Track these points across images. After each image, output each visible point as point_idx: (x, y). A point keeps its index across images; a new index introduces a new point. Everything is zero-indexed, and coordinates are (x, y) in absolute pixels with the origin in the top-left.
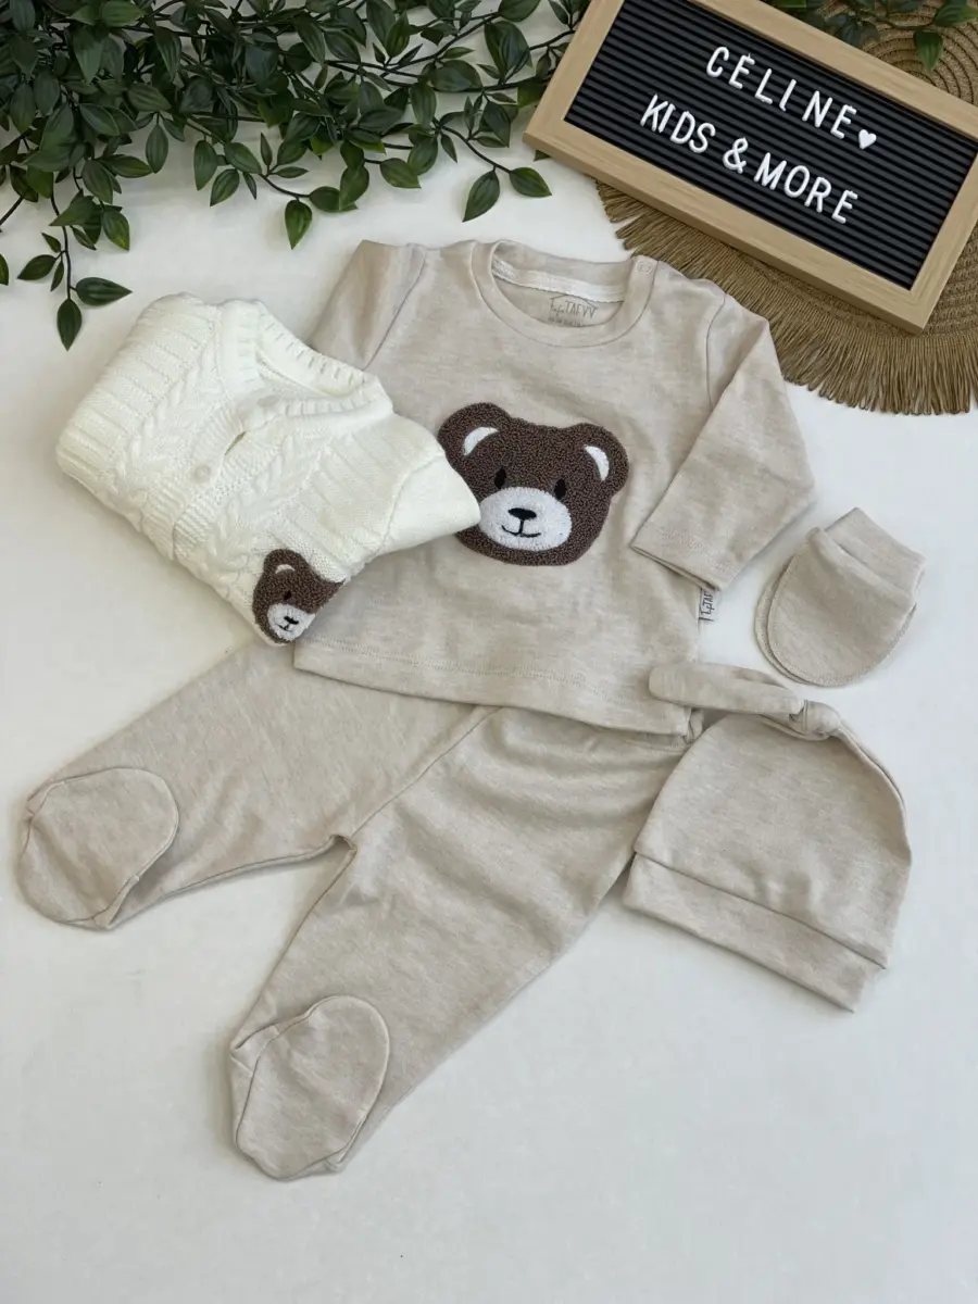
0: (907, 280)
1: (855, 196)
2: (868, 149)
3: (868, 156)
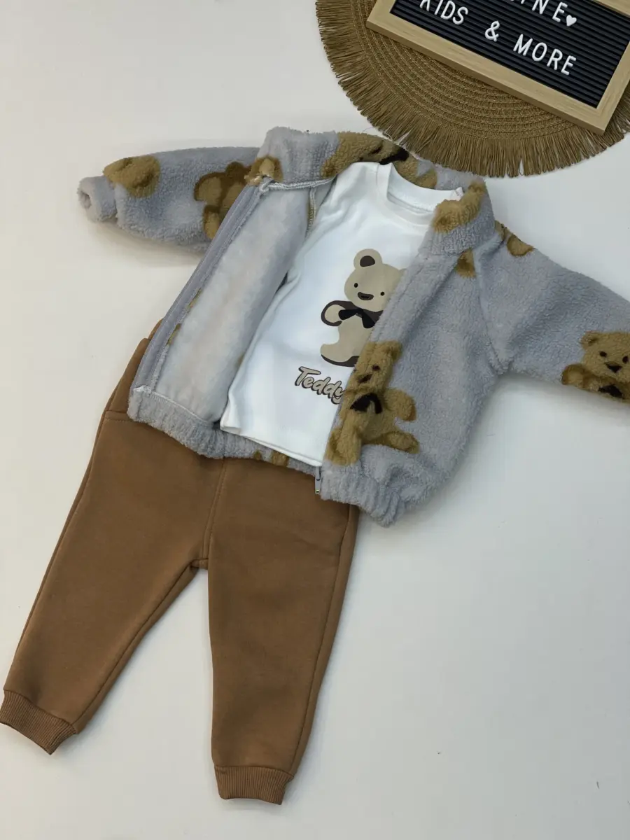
0: (595, 103)
1: (574, 59)
2: (571, 27)
3: (573, 31)
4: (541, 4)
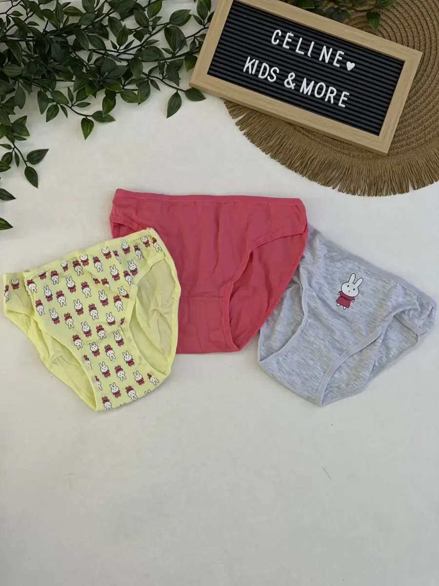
0: (377, 131)
1: (348, 94)
2: (351, 71)
3: (352, 74)
4: (325, 54)
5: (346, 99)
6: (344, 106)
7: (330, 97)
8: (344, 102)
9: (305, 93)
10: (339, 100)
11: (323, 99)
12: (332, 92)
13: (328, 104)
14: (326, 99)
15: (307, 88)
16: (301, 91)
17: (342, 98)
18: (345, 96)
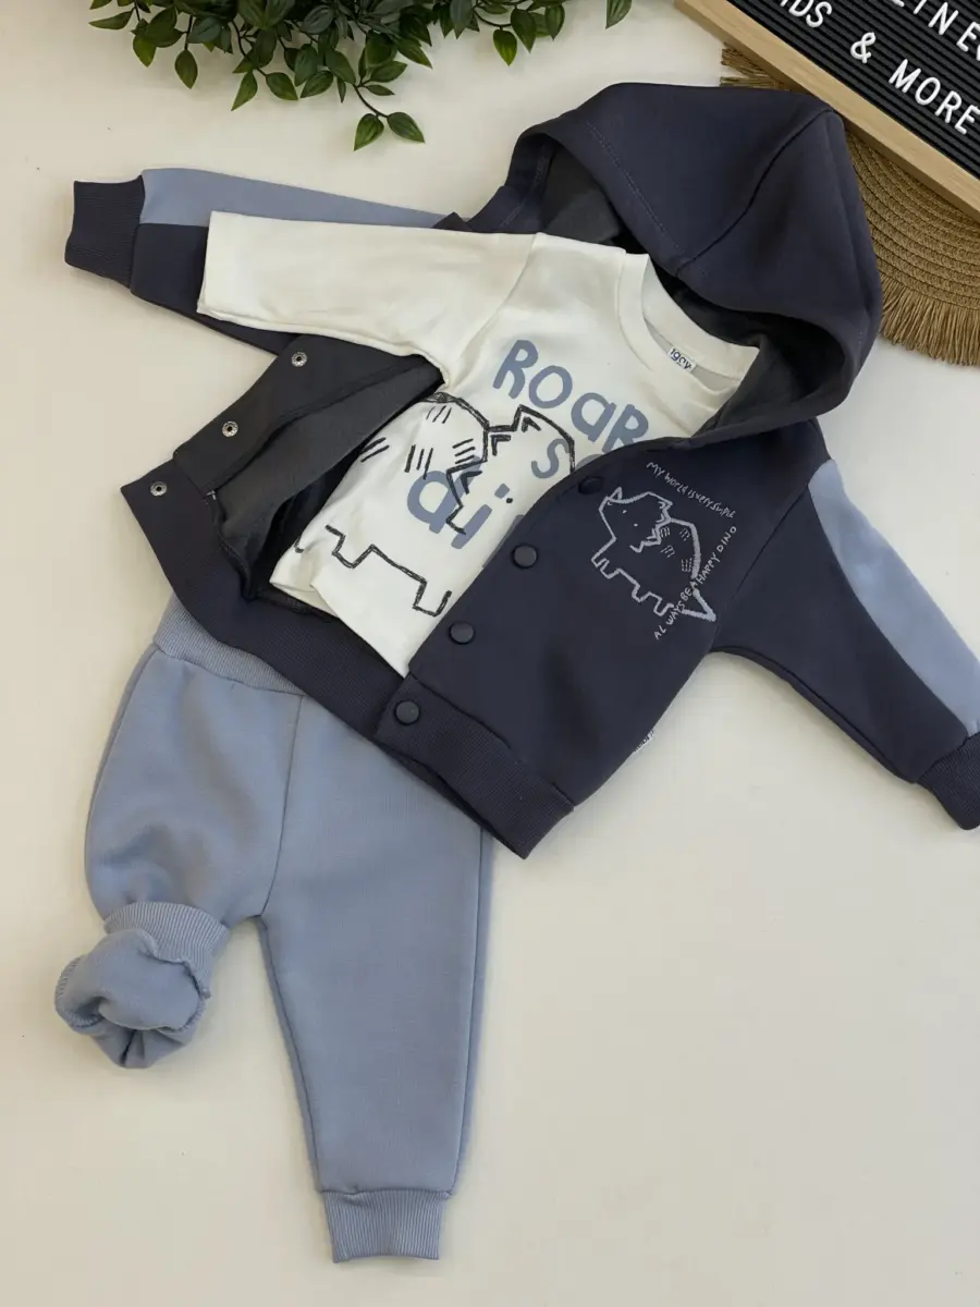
4: (943, 19)
5: (972, 120)
6: (964, 131)
7: (945, 110)
8: (966, 124)
9: (898, 85)
10: (958, 118)
11: (931, 108)
12: (953, 102)
13: (939, 121)
14: (939, 112)
15: (904, 77)
16: (892, 80)
17: (966, 115)
18: (972, 114)
